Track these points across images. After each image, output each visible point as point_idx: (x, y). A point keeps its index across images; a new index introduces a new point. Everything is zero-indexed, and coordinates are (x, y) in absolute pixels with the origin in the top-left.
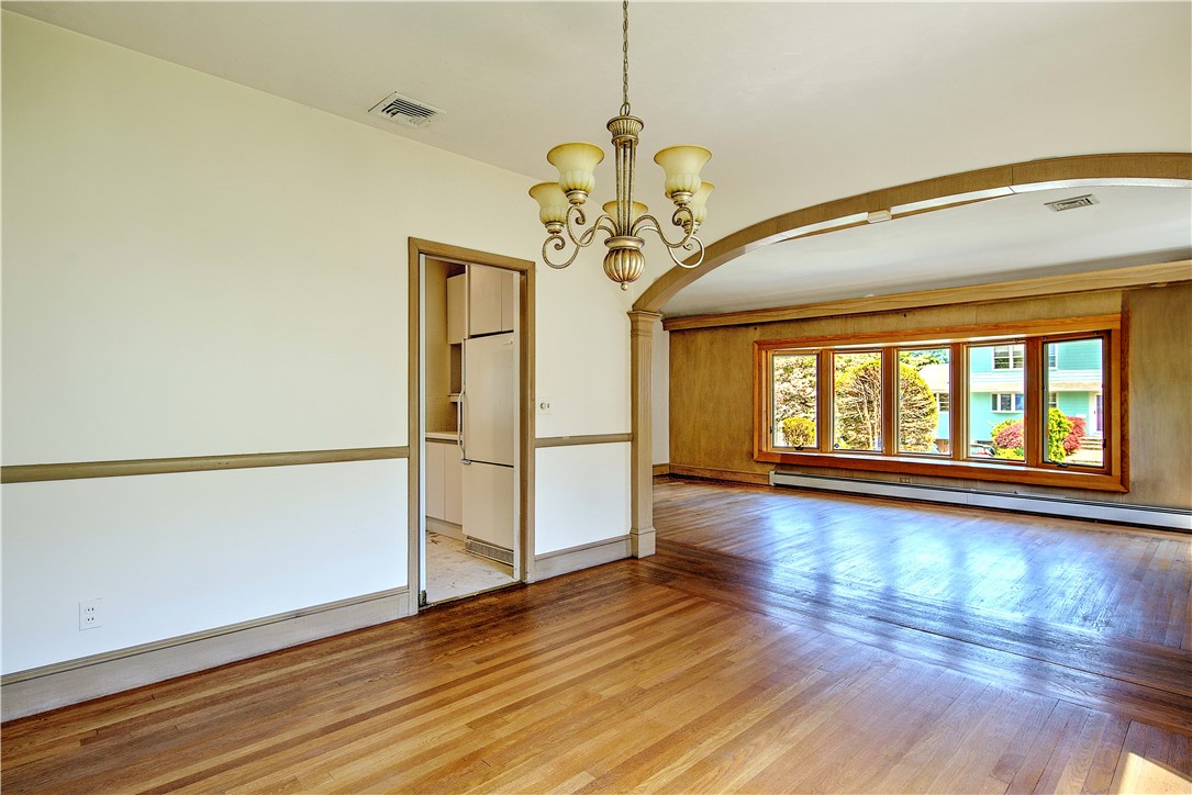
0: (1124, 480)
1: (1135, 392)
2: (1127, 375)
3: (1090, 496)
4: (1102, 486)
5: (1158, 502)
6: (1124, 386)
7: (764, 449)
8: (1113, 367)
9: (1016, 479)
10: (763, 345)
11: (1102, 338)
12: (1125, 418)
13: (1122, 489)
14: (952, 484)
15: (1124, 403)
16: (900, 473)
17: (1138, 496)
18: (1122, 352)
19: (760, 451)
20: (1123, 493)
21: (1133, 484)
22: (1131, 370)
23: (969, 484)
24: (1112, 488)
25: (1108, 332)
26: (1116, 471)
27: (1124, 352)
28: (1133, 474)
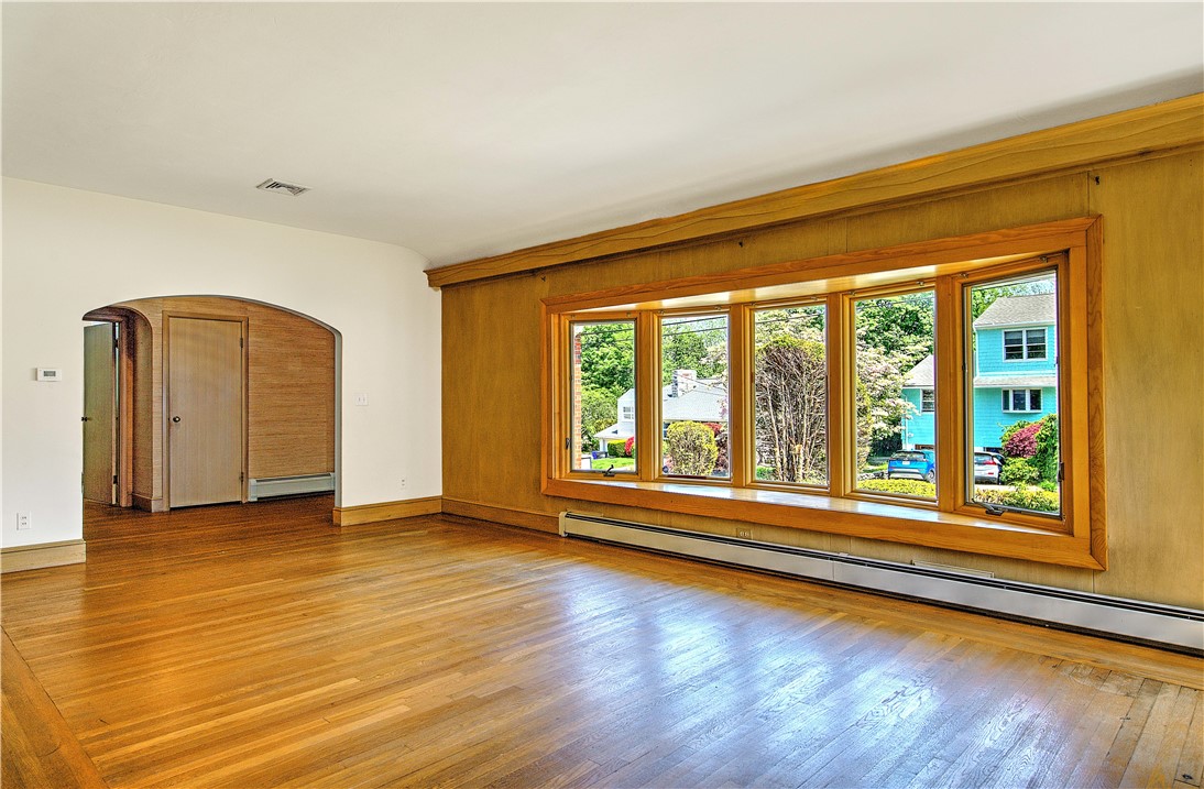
0: (1095, 546)
1: (1115, 370)
2: (1099, 335)
4: (1056, 556)
6: (1094, 360)
7: (556, 475)
8: (1073, 322)
9: (911, 537)
10: (554, 305)
11: (1055, 267)
12: (1097, 421)
15: (1093, 392)
16: (737, 521)
18: (1089, 292)
19: (550, 478)
20: (1095, 572)
21: (1114, 553)
22: (1104, 327)
23: (838, 542)
24: (1075, 560)
25: (1066, 258)
26: (1081, 525)
27: (1093, 293)
28: (1112, 533)
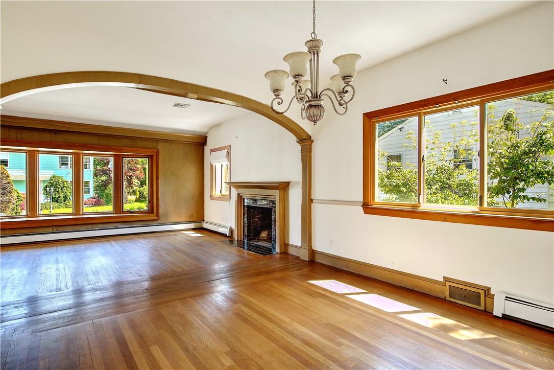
1: (161, 180)
3: (146, 223)
5: (167, 222)
6: (158, 178)
11: (148, 158)
12: (158, 190)
13: (157, 218)
14: (85, 227)
15: (158, 184)
16: (54, 226)
17: (162, 220)
20: (158, 220)
21: (160, 216)
23: (94, 226)
24: (154, 218)
25: (152, 156)
26: (155, 211)
27: (158, 165)
28: (161, 212)
